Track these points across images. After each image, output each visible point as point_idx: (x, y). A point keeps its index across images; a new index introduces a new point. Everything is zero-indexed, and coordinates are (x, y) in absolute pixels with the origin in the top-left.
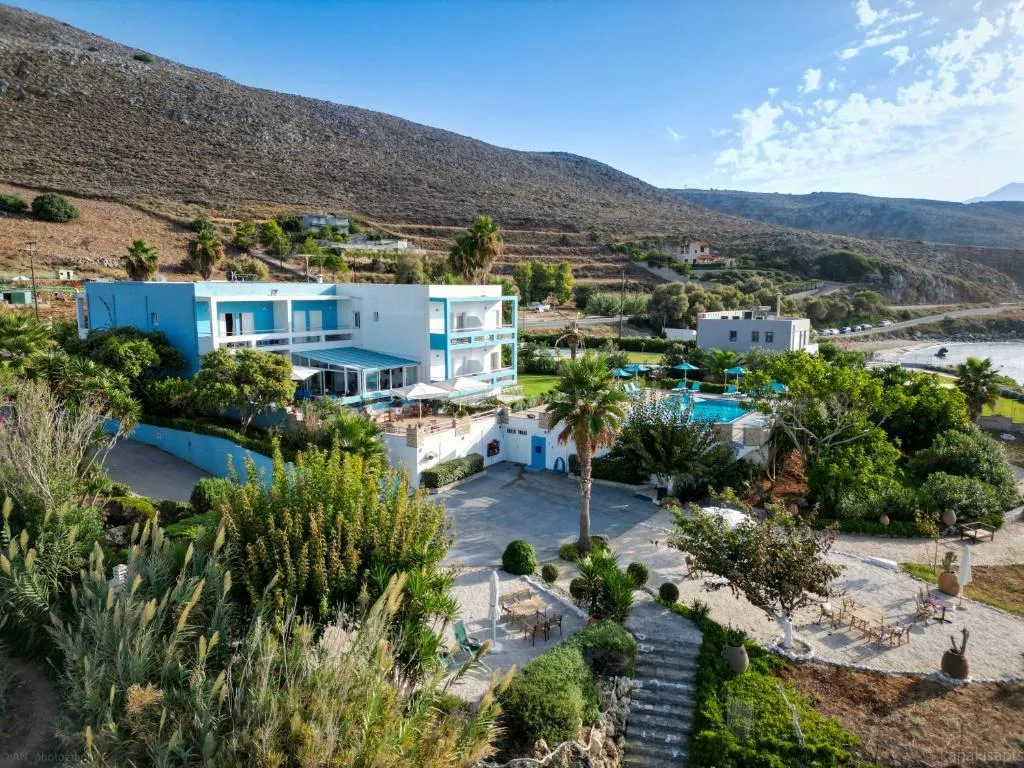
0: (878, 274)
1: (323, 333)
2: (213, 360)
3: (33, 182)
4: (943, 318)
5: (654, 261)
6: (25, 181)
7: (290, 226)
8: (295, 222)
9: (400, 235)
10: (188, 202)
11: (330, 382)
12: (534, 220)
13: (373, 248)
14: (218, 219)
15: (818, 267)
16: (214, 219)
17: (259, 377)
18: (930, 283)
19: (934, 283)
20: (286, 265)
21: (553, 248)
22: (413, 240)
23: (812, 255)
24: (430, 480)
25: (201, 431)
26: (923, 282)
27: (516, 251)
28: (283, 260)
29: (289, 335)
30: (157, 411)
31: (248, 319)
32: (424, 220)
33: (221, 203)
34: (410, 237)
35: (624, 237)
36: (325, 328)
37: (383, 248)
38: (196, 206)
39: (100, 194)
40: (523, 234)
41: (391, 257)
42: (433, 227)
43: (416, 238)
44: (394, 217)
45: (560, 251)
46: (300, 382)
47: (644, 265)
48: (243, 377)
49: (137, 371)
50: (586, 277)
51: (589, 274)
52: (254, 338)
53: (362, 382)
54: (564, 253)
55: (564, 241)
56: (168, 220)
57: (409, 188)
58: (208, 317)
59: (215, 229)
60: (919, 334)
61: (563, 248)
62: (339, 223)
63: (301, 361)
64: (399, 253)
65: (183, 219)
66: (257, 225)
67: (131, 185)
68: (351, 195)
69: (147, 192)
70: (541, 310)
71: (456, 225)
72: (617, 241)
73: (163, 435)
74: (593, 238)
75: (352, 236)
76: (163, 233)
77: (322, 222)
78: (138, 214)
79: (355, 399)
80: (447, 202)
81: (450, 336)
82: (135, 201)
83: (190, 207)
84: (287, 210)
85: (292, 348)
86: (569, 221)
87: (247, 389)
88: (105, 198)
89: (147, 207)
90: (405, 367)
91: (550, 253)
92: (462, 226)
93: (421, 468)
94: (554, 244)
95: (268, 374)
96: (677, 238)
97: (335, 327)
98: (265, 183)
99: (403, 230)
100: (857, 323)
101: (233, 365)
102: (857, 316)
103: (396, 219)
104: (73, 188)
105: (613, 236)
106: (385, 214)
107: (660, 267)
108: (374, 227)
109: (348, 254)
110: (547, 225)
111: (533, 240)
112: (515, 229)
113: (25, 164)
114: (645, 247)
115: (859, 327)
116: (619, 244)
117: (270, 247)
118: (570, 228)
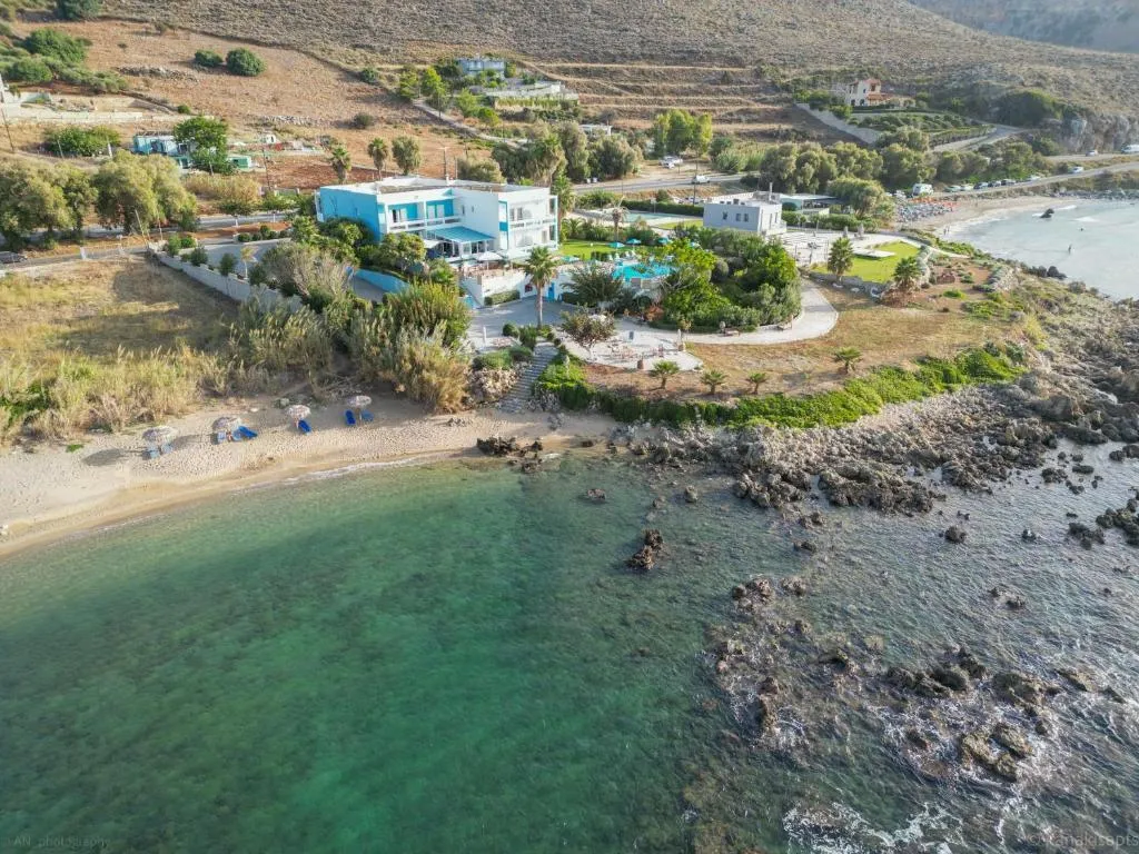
0: (1058, 119)
1: (444, 219)
2: (387, 239)
3: (221, 31)
4: (1101, 172)
5: (817, 103)
6: (214, 30)
7: (448, 71)
8: (453, 67)
9: (555, 76)
10: (355, 47)
11: (447, 249)
12: (697, 53)
13: (526, 94)
14: (383, 66)
15: (997, 109)
16: (379, 66)
17: (408, 248)
18: (1123, 128)
19: (1128, 128)
20: (444, 116)
21: (713, 88)
22: (566, 83)
23: (995, 94)
24: (489, 301)
25: (384, 273)
26: (1114, 127)
27: (672, 92)
28: (442, 110)
29: (425, 221)
30: (367, 263)
31: (404, 213)
32: (580, 58)
33: (385, 47)
34: (565, 79)
35: (794, 71)
36: (446, 215)
37: (534, 93)
38: (363, 51)
39: (278, 42)
40: (683, 70)
41: (544, 104)
42: (589, 65)
43: (570, 79)
44: (551, 55)
45: (719, 91)
46: (429, 250)
47: (806, 106)
48: (400, 248)
49: (353, 242)
50: (739, 121)
51: (743, 118)
52: (406, 223)
53: (461, 249)
54: (724, 93)
55: (725, 79)
56: (338, 68)
57: (571, 16)
58: (383, 211)
59: (380, 77)
60: (1063, 190)
61: (723, 87)
62: (495, 66)
63: (431, 236)
64: (551, 99)
65: (351, 67)
66: (418, 72)
67: (303, 28)
68: (510, 29)
69: (317, 37)
70: (671, 165)
71: (614, 61)
72: (784, 77)
73: (367, 274)
74: (759, 74)
75: (507, 81)
76: (337, 84)
77: (479, 66)
78: (313, 63)
79: (458, 258)
80: (610, 32)
81: (510, 223)
82: (309, 48)
83: (358, 52)
84: (445, 51)
85: (428, 228)
86: (738, 54)
87: (403, 253)
88: (282, 46)
89: (318, 53)
90: (485, 240)
91: (708, 93)
92: (620, 63)
93: (485, 295)
94: (714, 83)
95: (412, 246)
96: (852, 72)
97: (452, 214)
98: (425, 18)
99: (559, 70)
100: (999, 177)
101: (396, 241)
102: (1005, 169)
103: (552, 58)
104: (255, 36)
105: (781, 71)
106: (542, 52)
107: (821, 110)
108: (531, 68)
109: (501, 103)
110: (711, 58)
111: (693, 78)
112: (676, 64)
113: (211, 10)
114: (814, 84)
115: (1000, 182)
116: (784, 81)
117: (431, 97)
118: (737, 62)
